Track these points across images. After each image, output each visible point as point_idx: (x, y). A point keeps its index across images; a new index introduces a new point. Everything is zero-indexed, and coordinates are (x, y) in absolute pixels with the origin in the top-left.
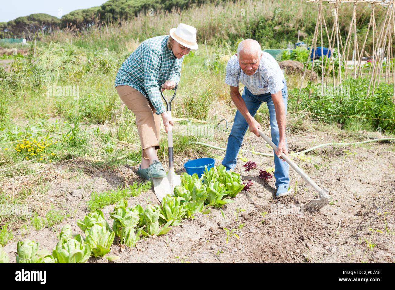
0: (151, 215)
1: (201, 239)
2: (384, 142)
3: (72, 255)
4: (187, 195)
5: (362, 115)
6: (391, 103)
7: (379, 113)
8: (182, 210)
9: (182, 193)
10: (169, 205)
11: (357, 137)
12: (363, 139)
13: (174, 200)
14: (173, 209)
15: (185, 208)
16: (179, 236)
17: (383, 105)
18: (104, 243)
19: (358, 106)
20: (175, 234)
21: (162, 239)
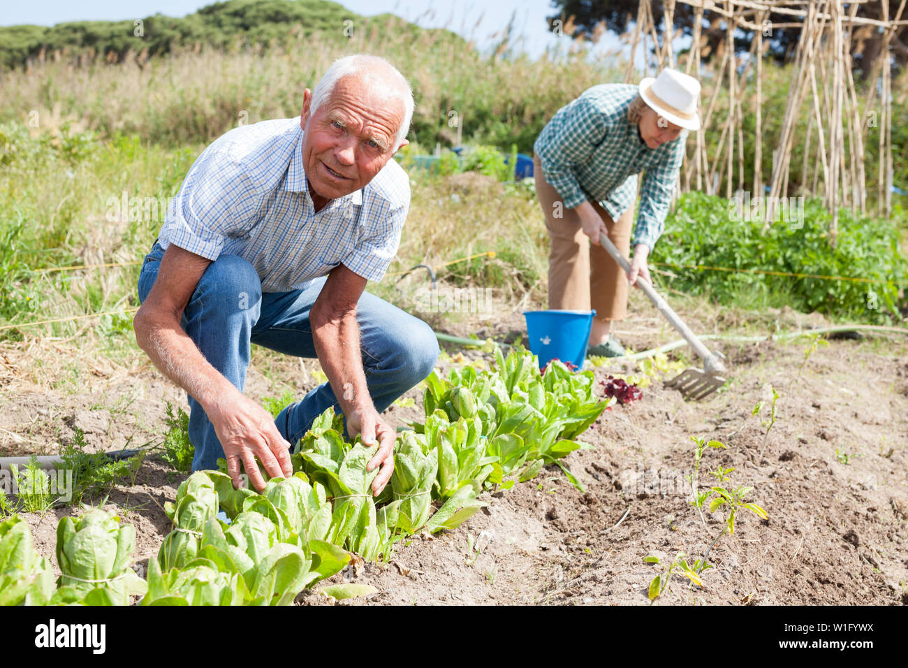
0: (420, 464)
1: (544, 549)
2: (839, 336)
3: (270, 565)
4: (489, 417)
5: (756, 274)
6: (826, 247)
7: (800, 272)
8: (482, 460)
9: (474, 409)
10: (451, 442)
11: (767, 323)
12: (783, 327)
13: (465, 425)
14: (461, 455)
15: (488, 455)
16: (490, 536)
17: (807, 250)
18: (322, 538)
19: (744, 252)
20: (478, 532)
21: (452, 543)
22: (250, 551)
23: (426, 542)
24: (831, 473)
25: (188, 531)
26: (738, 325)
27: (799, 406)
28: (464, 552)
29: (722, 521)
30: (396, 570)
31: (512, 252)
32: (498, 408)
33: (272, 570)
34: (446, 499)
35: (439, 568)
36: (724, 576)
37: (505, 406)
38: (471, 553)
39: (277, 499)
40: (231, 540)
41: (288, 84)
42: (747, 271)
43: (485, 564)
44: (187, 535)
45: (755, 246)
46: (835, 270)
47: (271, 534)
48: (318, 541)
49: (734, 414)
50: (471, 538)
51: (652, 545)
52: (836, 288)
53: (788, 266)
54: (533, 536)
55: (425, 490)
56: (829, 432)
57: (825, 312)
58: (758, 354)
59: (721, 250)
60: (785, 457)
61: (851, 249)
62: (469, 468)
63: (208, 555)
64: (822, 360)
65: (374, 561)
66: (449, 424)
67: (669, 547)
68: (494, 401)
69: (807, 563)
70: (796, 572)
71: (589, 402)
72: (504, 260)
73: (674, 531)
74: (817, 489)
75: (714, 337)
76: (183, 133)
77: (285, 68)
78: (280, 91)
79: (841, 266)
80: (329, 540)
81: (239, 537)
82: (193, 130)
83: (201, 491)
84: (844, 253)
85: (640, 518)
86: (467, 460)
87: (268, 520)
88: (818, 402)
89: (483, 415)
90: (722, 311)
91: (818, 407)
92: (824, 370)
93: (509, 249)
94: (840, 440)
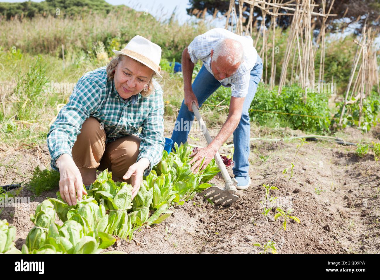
1: (197, 232)
2: (308, 139)
3: (81, 246)
4: (174, 173)
5: (274, 113)
6: (302, 103)
7: (291, 113)
8: (171, 192)
9: (167, 170)
10: (158, 184)
11: (279, 133)
12: (286, 135)
13: (164, 177)
14: (162, 190)
15: (173, 190)
16: (174, 227)
17: (294, 104)
18: (103, 231)
19: (269, 104)
20: (169, 224)
21: (158, 230)
22: (71, 240)
23: (147, 230)
24: (314, 199)
25: (41, 228)
26: (268, 134)
27: (298, 169)
28: (164, 234)
29: (274, 221)
30: (135, 243)
31: (176, 101)
32: (177, 169)
33: (81, 249)
34: (155, 210)
35: (153, 242)
36: (280, 248)
37: (180, 169)
38: (167, 234)
39: (83, 213)
40: (62, 234)
41: (82, 31)
42: (270, 112)
43: (172, 239)
44: (41, 230)
45: (274, 102)
46: (306, 113)
47: (81, 231)
48: (101, 232)
49: (271, 172)
50: (167, 227)
51: (246, 232)
52: (306, 120)
53: (287, 110)
54: (192, 226)
55: (147, 206)
56: (311, 181)
57: (302, 130)
58: (277, 146)
59: (260, 103)
60: (296, 192)
61: (312, 105)
62: (165, 196)
63: (50, 242)
64: (303, 149)
65: (125, 239)
66: (157, 176)
67: (255, 234)
68: (175, 166)
69: (312, 240)
70: (308, 244)
71: (214, 166)
72: (173, 105)
73: (255, 225)
74: (310, 206)
75: (259, 139)
76: (39, 49)
77: (81, 25)
78: (79, 34)
79: (308, 111)
80: (106, 232)
81: (66, 233)
82: (43, 48)
83: (47, 209)
84: (310, 106)
85: (238, 218)
86: (165, 193)
87: (79, 224)
88: (305, 167)
89: (171, 172)
90: (261, 128)
91: (305, 170)
92: (304, 153)
93: (175, 100)
94: (315, 184)
